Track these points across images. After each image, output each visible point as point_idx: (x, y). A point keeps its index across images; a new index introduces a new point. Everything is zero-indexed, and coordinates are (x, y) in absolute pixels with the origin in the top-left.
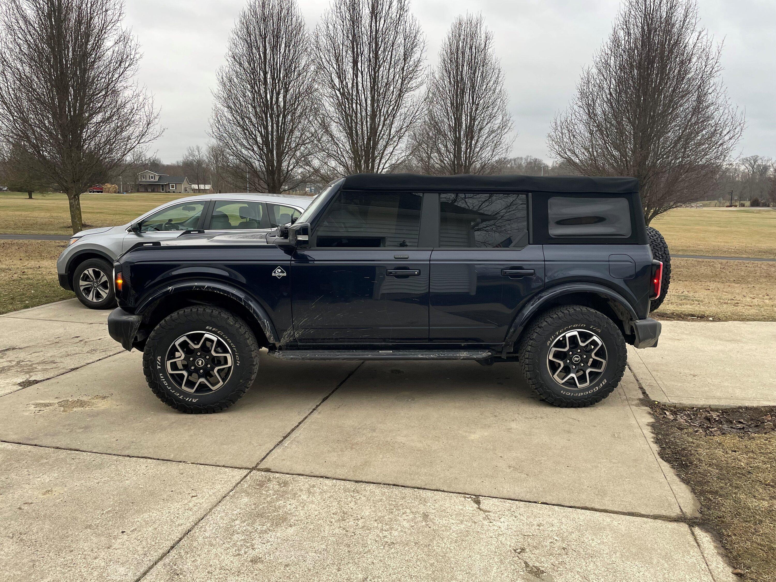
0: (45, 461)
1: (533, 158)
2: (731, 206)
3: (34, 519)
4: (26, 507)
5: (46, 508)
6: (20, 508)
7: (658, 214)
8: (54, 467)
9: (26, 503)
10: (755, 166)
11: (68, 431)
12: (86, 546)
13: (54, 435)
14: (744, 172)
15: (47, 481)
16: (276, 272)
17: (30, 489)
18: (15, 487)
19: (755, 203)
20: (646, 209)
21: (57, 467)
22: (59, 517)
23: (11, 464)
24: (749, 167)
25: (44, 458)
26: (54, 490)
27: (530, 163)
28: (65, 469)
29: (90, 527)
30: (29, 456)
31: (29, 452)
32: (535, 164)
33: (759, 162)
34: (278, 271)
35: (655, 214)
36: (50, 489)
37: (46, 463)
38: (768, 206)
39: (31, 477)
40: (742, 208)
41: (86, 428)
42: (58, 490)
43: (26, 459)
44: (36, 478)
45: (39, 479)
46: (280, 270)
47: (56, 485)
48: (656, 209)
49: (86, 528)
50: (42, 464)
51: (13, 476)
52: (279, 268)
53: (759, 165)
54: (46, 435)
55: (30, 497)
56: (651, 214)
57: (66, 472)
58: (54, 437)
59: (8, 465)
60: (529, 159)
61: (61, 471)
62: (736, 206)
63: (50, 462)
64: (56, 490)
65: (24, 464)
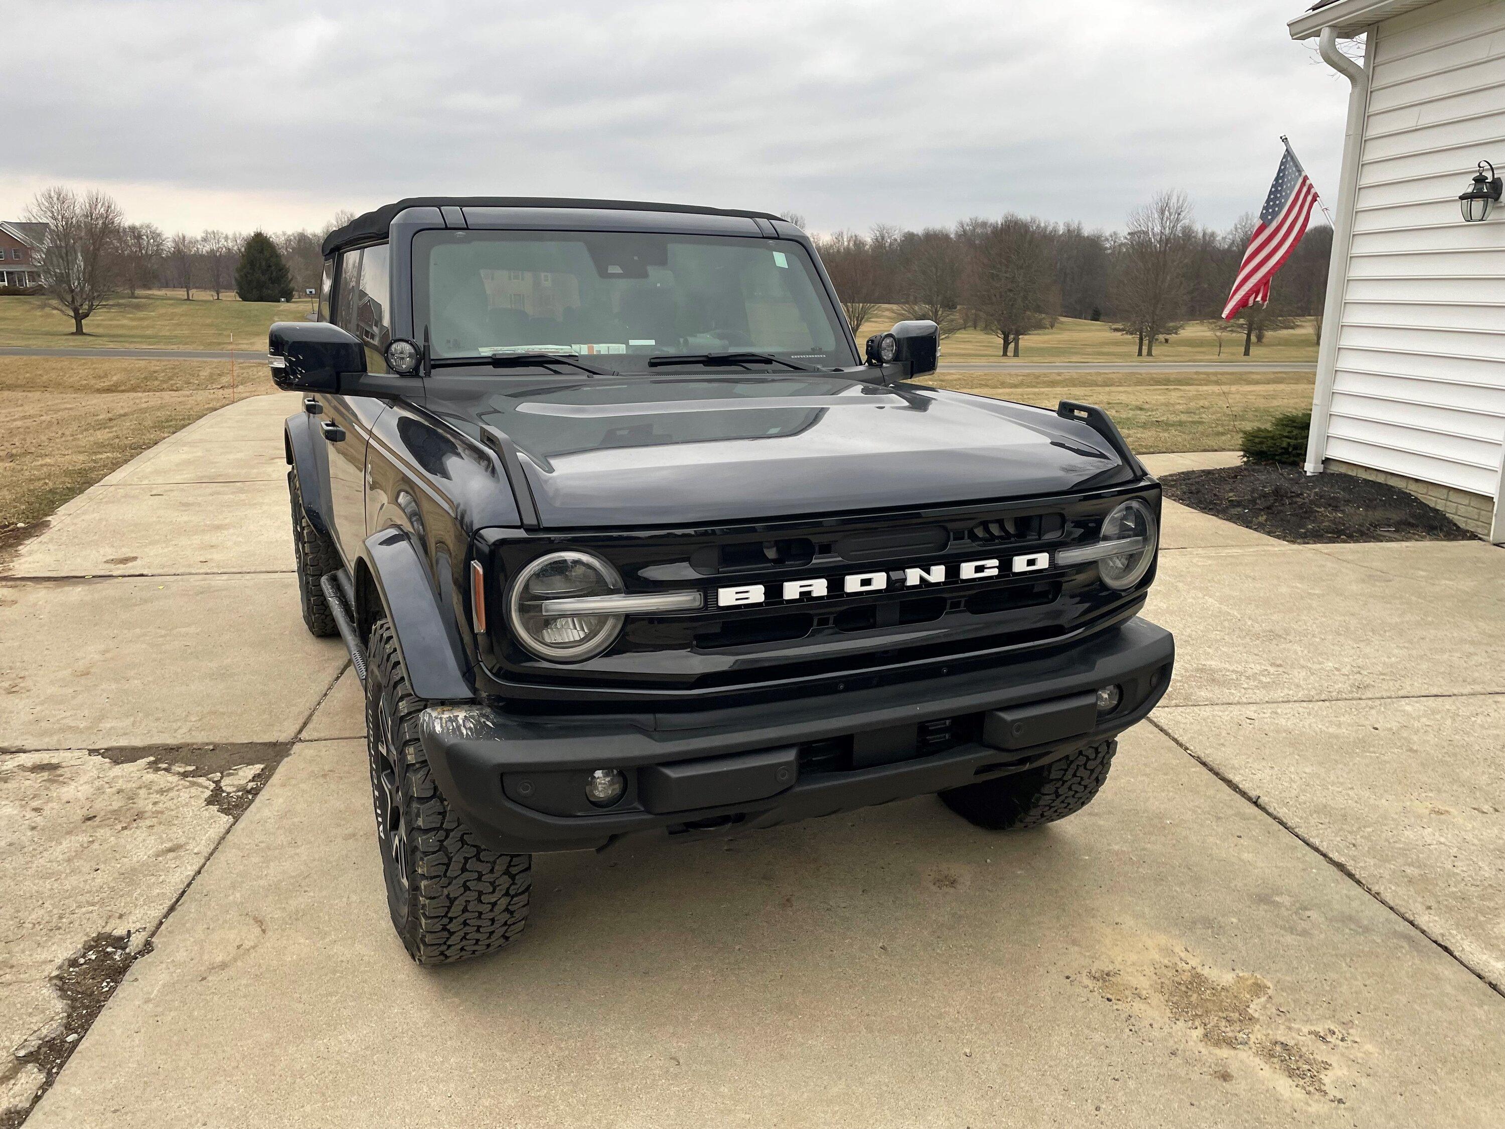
0: (1409, 870)
3: (1481, 789)
4: (1486, 808)
5: (1456, 793)
6: (1496, 810)
8: (1400, 848)
9: (1484, 813)
11: (1308, 913)
12: (1430, 737)
13: (1350, 918)
15: (1430, 830)
17: (1466, 831)
18: (1492, 847)
21: (1397, 845)
22: (1443, 776)
23: (1482, 898)
25: (1407, 876)
26: (1427, 812)
28: (1384, 835)
29: (1411, 750)
30: (1436, 896)
31: (1430, 908)
36: (1433, 816)
37: (1409, 865)
39: (1454, 851)
41: (1263, 899)
42: (1422, 808)
43: (1445, 895)
44: (1446, 845)
45: (1442, 840)
47: (1420, 817)
49: (1416, 751)
50: (1419, 867)
51: (1487, 872)
54: (1367, 930)
55: (1472, 818)
57: (1386, 828)
58: (1354, 913)
59: (1490, 900)
61: (1393, 836)
63: (1401, 860)
64: (1425, 811)
65: (1455, 886)
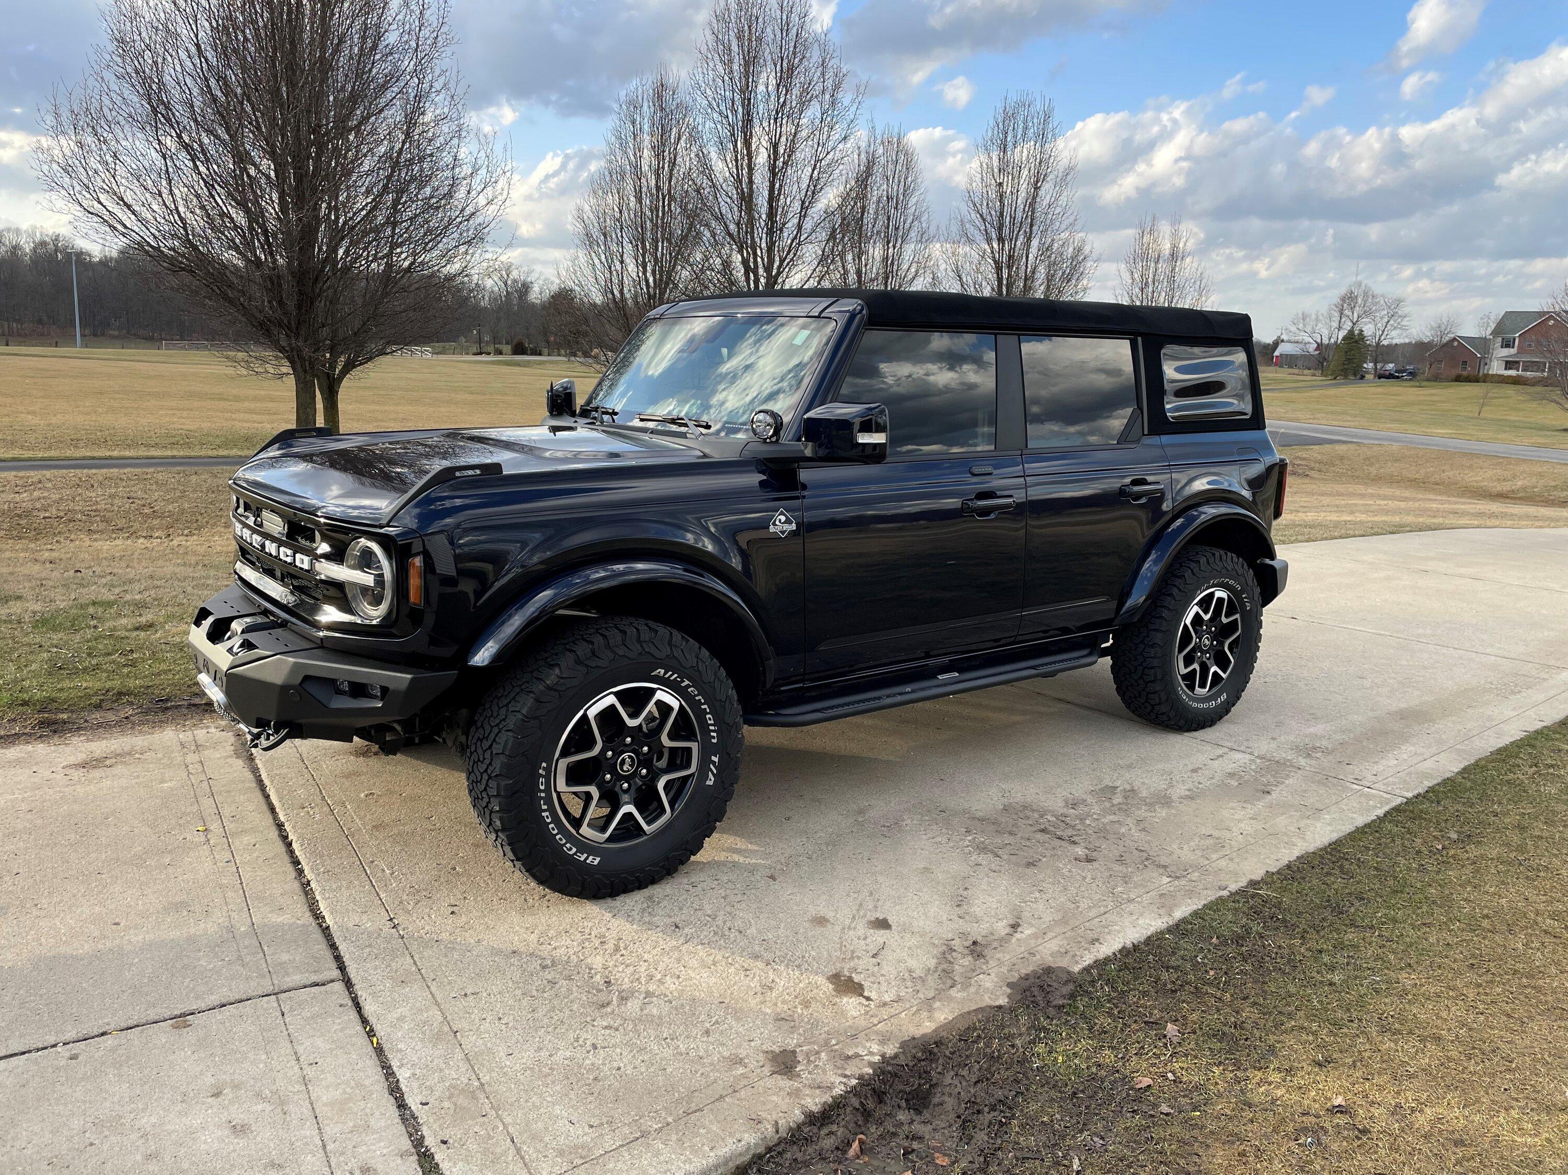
1: (50, 233)
2: (481, 353)
7: (355, 367)
10: (509, 282)
14: (492, 292)
16: (777, 523)
19: (519, 349)
20: (328, 355)
24: (500, 283)
27: (43, 244)
32: (56, 246)
33: (514, 274)
34: (780, 521)
35: (350, 366)
38: (540, 354)
40: (500, 358)
46: (783, 518)
48: (349, 356)
52: (782, 514)
53: (515, 281)
56: (340, 367)
60: (38, 235)
62: (489, 354)
